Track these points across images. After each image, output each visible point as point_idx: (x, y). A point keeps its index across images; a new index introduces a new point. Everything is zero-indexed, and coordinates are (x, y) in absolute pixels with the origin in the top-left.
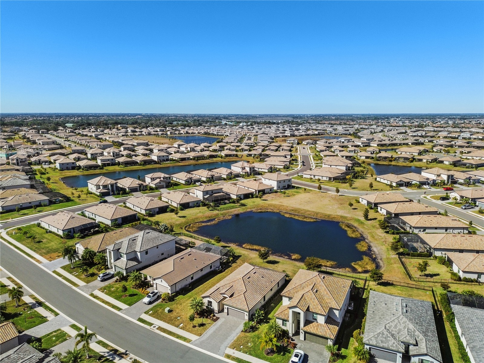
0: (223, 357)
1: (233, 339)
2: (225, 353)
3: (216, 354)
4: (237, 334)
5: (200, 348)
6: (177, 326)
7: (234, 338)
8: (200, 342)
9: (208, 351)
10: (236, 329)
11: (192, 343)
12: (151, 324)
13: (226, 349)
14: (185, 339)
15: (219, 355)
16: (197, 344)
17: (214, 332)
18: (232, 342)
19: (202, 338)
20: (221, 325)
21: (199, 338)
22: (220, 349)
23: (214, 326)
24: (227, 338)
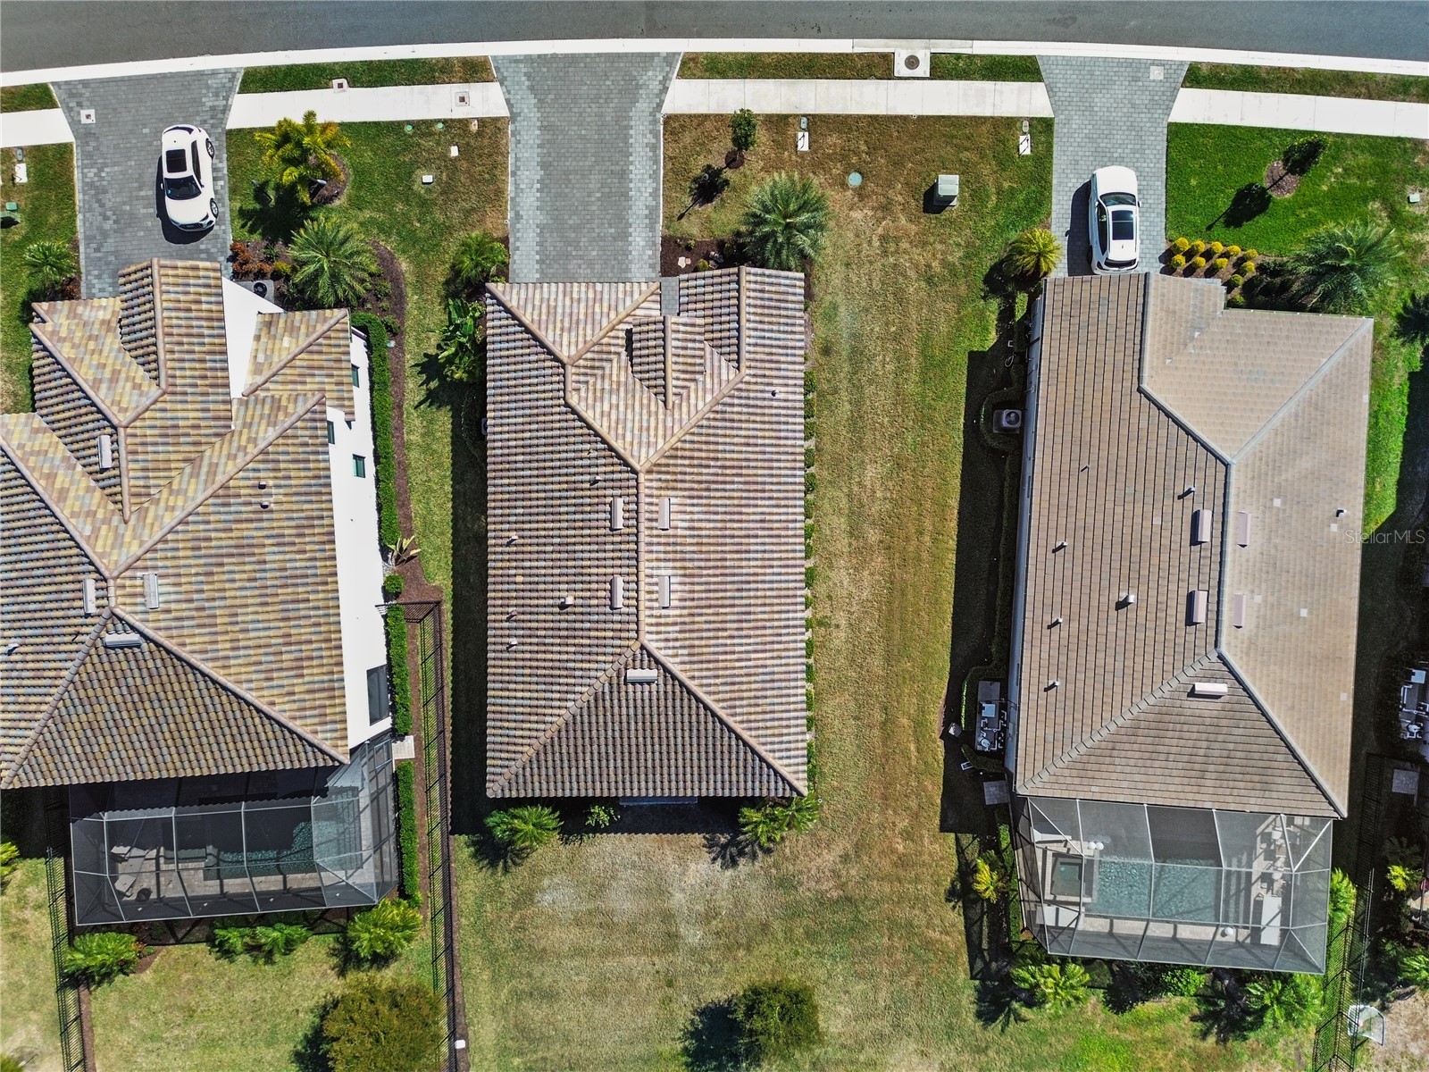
0: (495, 58)
1: (514, 174)
2: (497, 84)
3: (529, 59)
4: (518, 217)
5: (619, 56)
6: (817, 123)
7: (517, 185)
8: (638, 87)
9: (572, 59)
10: (540, 244)
11: (670, 65)
12: (943, 69)
13: (508, 101)
14: (715, 67)
15: (515, 60)
16: (646, 69)
17: (623, 175)
18: (511, 160)
19: (653, 114)
20: (624, 235)
21: (660, 106)
22: (531, 88)
23: (652, 212)
24: (544, 166)
